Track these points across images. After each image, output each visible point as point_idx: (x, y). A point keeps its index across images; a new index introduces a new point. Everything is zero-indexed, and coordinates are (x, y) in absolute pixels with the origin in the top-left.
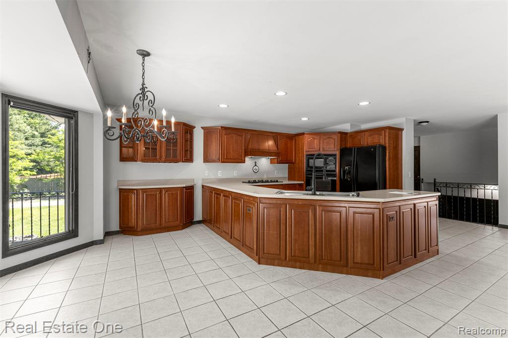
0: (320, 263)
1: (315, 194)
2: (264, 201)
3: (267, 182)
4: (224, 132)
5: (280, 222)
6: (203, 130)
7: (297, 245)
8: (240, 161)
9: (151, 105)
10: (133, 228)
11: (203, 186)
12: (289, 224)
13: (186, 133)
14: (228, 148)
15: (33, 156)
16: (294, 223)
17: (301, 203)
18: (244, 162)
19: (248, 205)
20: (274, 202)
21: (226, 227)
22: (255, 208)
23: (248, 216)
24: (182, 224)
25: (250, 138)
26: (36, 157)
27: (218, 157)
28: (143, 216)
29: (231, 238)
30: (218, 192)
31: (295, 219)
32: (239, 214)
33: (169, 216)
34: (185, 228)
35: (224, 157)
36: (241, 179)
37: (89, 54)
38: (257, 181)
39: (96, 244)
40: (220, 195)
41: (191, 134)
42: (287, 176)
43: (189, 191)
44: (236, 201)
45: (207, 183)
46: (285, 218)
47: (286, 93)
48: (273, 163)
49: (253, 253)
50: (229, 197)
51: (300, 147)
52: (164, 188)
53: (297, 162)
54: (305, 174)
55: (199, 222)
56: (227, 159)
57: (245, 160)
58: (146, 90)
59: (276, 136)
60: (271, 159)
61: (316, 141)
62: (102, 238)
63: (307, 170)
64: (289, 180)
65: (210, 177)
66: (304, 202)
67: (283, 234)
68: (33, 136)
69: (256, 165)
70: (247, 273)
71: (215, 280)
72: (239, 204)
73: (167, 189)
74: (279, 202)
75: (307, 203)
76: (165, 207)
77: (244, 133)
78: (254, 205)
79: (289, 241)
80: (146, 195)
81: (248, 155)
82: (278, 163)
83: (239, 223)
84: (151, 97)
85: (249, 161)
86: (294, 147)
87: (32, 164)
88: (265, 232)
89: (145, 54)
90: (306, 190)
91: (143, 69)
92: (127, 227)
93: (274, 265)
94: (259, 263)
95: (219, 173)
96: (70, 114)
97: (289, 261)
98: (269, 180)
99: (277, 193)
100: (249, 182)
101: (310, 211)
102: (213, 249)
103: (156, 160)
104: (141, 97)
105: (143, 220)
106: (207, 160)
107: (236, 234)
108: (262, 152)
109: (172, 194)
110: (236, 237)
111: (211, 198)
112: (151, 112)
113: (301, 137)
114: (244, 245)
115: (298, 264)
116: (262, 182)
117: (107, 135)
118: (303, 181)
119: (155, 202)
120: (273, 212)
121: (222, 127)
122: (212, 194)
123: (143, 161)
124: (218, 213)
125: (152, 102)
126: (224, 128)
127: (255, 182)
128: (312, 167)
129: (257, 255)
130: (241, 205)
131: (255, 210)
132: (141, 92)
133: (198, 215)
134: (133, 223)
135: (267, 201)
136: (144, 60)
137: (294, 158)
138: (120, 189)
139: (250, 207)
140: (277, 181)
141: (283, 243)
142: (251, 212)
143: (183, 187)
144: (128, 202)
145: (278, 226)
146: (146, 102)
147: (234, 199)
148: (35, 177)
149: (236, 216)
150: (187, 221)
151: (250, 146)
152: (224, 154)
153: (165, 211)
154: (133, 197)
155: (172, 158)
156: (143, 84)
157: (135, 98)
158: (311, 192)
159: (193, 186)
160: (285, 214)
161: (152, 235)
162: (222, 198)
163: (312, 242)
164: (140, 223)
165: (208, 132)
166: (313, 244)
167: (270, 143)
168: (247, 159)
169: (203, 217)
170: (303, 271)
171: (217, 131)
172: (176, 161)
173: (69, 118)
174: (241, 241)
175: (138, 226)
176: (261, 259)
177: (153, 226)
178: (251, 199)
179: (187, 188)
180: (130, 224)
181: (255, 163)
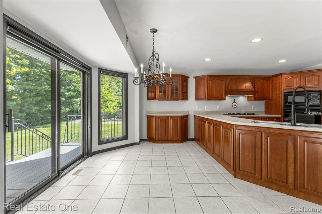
0: (301, 191)
1: (295, 125)
2: (240, 128)
3: (245, 114)
4: (209, 79)
5: (255, 147)
6: (194, 79)
7: (273, 169)
8: (221, 98)
9: (157, 61)
10: (153, 138)
11: (194, 116)
12: (264, 149)
13: (183, 81)
14: (212, 89)
15: (118, 100)
16: (271, 149)
17: (277, 132)
18: (225, 100)
19: (226, 130)
20: (249, 129)
21: (210, 146)
22: (232, 133)
23: (226, 139)
24: (181, 140)
25: (230, 82)
26: (119, 101)
27: (204, 96)
28: (158, 132)
29: (213, 154)
30: (204, 120)
31: (271, 146)
32: (219, 136)
33: (172, 133)
34: (183, 142)
35: (209, 96)
36: (222, 112)
37: (127, 38)
38: (235, 114)
39: (136, 145)
40: (205, 122)
41: (187, 82)
42: (264, 110)
43: (185, 118)
44: (216, 127)
45: (197, 114)
46: (260, 143)
47: (262, 39)
48: (250, 100)
49: (230, 168)
50: (212, 124)
51: (278, 86)
52: (170, 116)
53: (274, 99)
54: (283, 109)
55: (192, 140)
56: (211, 97)
57: (225, 98)
58: (155, 53)
59: (253, 79)
60: (248, 97)
61: (295, 80)
62: (138, 142)
63: (285, 106)
64: (265, 114)
65: (199, 110)
66: (281, 132)
67: (258, 157)
68: (119, 91)
69: (234, 102)
70: (224, 182)
71: (198, 182)
72: (219, 129)
73: (172, 117)
74: (254, 129)
75: (285, 132)
76: (171, 128)
77: (224, 79)
78: (231, 130)
79: (264, 164)
80: (160, 119)
81: (228, 94)
82: (254, 100)
83: (219, 143)
84: (157, 57)
85: (229, 100)
86: (271, 86)
87: (118, 104)
88: (241, 153)
89: (154, 31)
90: (284, 121)
91: (154, 41)
92: (151, 138)
93: (249, 181)
94: (235, 177)
95: (206, 108)
96: (124, 75)
97: (264, 181)
98: (247, 114)
99: (252, 122)
100: (229, 114)
101: (289, 140)
102: (199, 159)
103: (166, 99)
104: (152, 58)
105: (158, 134)
106: (197, 98)
107: (217, 151)
108: (239, 91)
109: (175, 120)
110: (216, 153)
111: (199, 124)
112: (157, 66)
113: (278, 77)
114: (223, 160)
115: (274, 186)
116: (240, 114)
117: (135, 82)
118: (281, 115)
119: (165, 124)
120: (248, 137)
121: (207, 75)
122: (201, 121)
123: (159, 99)
124: (204, 135)
125: (158, 60)
126: (210, 76)
127: (233, 114)
128: (291, 103)
129: (233, 170)
130: (221, 129)
131: (231, 135)
132: (152, 55)
133: (191, 135)
134: (153, 136)
135: (243, 128)
136: (154, 35)
137: (270, 95)
138: (147, 116)
139: (227, 132)
140: (254, 114)
141: (258, 164)
142: (228, 135)
143: (182, 116)
144: (151, 123)
145: (254, 150)
146: (155, 60)
147: (215, 125)
148: (119, 110)
149: (216, 138)
150: (184, 138)
151: (230, 88)
152: (209, 94)
153: (170, 130)
154: (153, 120)
155: (174, 98)
156: (154, 50)
157: (150, 60)
158: (290, 124)
159: (188, 116)
160: (260, 140)
161: (163, 144)
162: (207, 125)
163: (291, 169)
164: (157, 136)
165: (198, 80)
166: (293, 171)
167: (248, 85)
168: (227, 97)
169: (194, 137)
170: (280, 194)
171: (204, 78)
172: (177, 99)
173: (124, 77)
174: (221, 156)
175: (156, 138)
176: (237, 174)
177: (164, 138)
178: (229, 126)
179: (184, 117)
180: (152, 136)
181: (234, 100)
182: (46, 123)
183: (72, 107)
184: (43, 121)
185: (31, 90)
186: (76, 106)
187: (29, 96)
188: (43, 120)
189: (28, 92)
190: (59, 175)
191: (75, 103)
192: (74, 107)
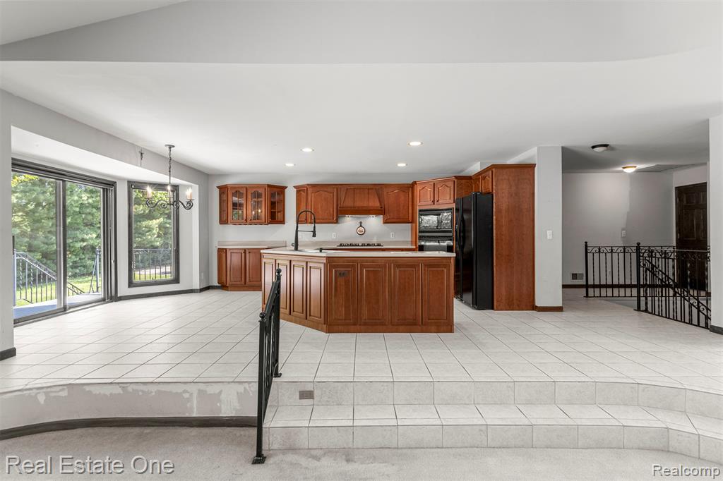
4: (311, 189)
6: (296, 190)
8: (330, 221)
13: (273, 194)
14: (316, 207)
28: (230, 273)
33: (252, 275)
39: (195, 292)
41: (281, 194)
52: (248, 249)
54: (418, 236)
57: (337, 220)
59: (380, 188)
61: (429, 191)
62: (199, 288)
63: (419, 232)
69: (361, 226)
77: (336, 189)
86: (410, 200)
92: (224, 284)
103: (243, 222)
105: (230, 276)
118: (416, 246)
121: (308, 185)
123: (233, 223)
126: (313, 187)
134: (224, 279)
137: (410, 215)
138: (219, 248)
144: (221, 260)
154: (224, 255)
155: (256, 220)
171: (304, 190)
172: (261, 223)
175: (227, 282)
177: (238, 283)
180: (222, 280)
181: (361, 223)
182: (84, 275)
183: (140, 239)
184: (78, 271)
185: (50, 204)
186: (150, 237)
187: (45, 215)
188: (76, 267)
189: (44, 207)
190: (65, 311)
191: (147, 230)
192: (144, 240)
